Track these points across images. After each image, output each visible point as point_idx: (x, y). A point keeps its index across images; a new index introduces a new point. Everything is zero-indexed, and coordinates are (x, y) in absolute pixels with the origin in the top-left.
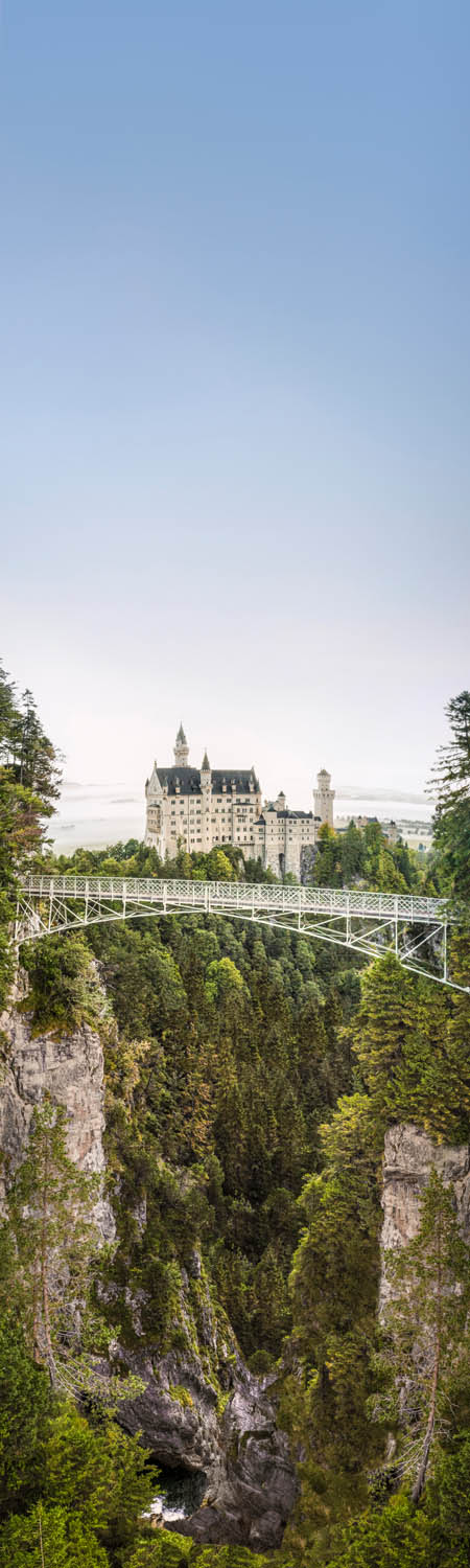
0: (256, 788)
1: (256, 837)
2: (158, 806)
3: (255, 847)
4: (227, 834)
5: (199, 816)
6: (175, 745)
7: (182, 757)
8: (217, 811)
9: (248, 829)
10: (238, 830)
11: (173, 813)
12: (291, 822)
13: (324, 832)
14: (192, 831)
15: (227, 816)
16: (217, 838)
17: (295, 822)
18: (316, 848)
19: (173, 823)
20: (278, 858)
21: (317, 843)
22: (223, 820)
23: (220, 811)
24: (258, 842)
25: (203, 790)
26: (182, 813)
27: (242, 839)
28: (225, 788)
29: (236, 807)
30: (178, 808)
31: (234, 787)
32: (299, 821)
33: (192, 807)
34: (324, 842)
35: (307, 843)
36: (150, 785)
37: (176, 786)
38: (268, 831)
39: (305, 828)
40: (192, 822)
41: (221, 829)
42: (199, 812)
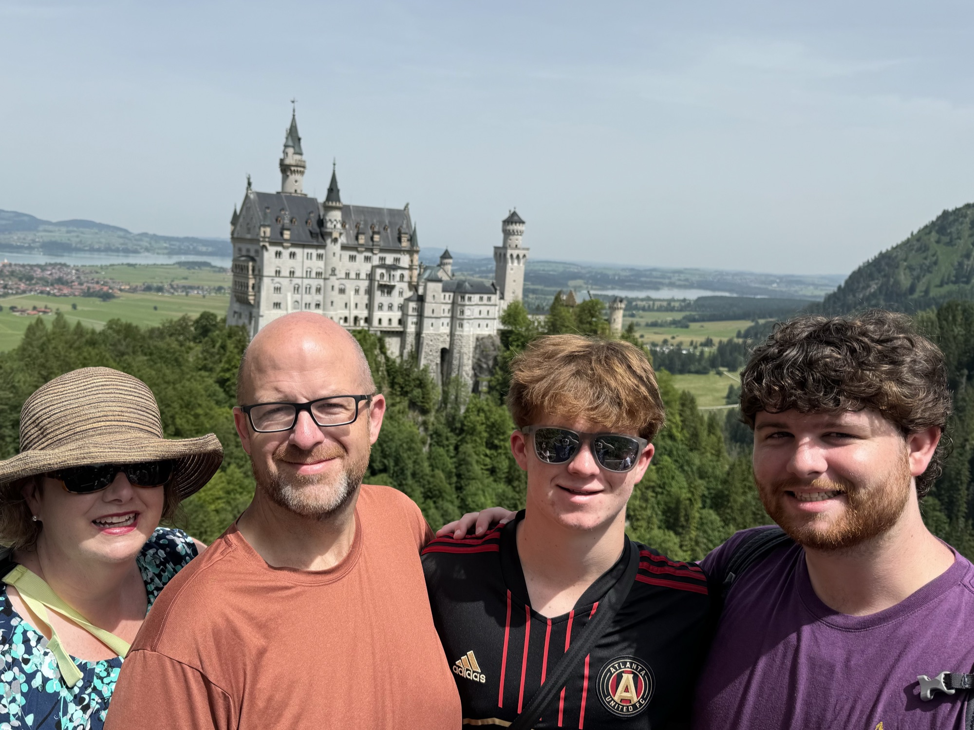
0: (412, 239)
2: (253, 259)
3: (406, 337)
5: (320, 281)
6: (282, 156)
7: (292, 177)
8: (347, 275)
9: (395, 307)
10: (381, 307)
11: (278, 273)
12: (462, 299)
13: (511, 316)
14: (307, 306)
15: (364, 285)
16: (346, 319)
17: (470, 299)
18: (498, 341)
19: (278, 289)
20: (439, 354)
21: (499, 333)
22: (357, 291)
23: (353, 275)
24: (411, 329)
25: (329, 241)
26: (292, 273)
27: (385, 323)
28: (363, 240)
29: (379, 271)
30: (286, 263)
31: (377, 238)
32: (476, 298)
33: (308, 263)
34: (511, 332)
35: (485, 332)
36: (241, 220)
37: (283, 229)
38: (427, 312)
39: (484, 309)
40: (308, 290)
41: (352, 305)
42: (319, 275)
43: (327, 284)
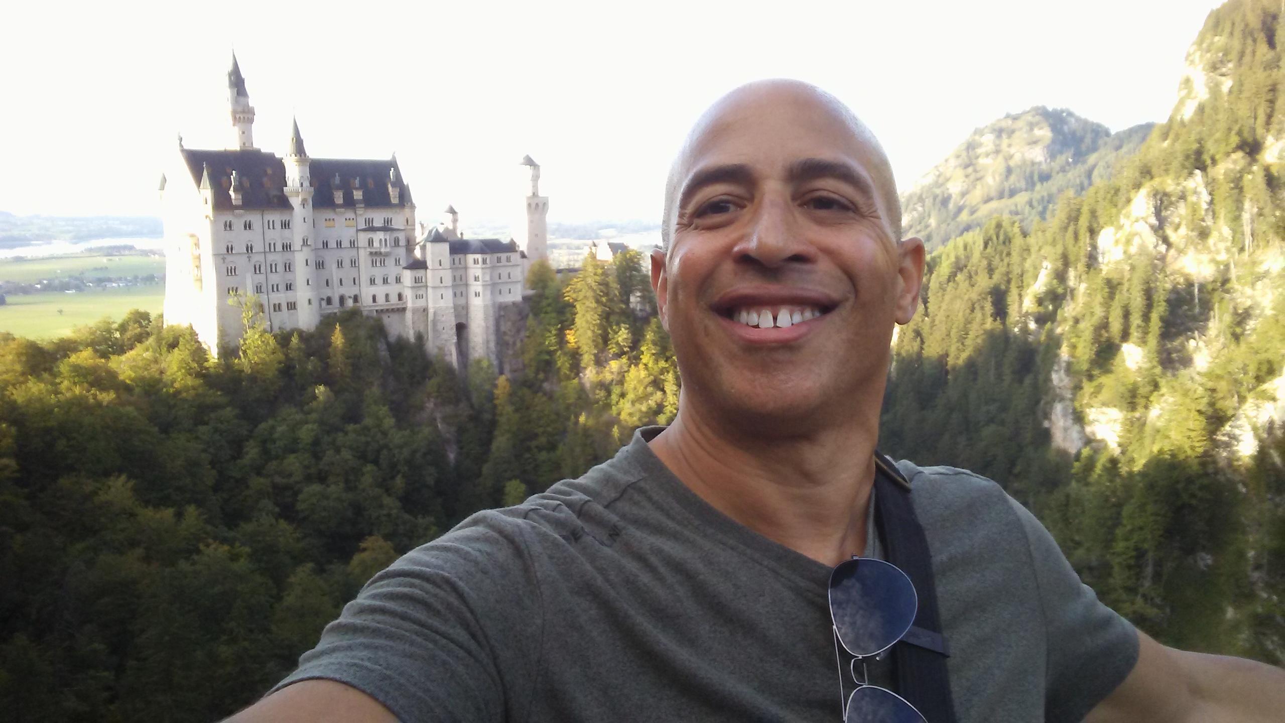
1: (408, 294)
3: (409, 315)
4: (349, 291)
5: (287, 255)
7: (241, 127)
9: (393, 279)
12: (476, 262)
14: (275, 288)
15: (347, 256)
16: (328, 300)
17: (483, 262)
18: (524, 307)
19: (232, 271)
20: (453, 330)
21: (526, 299)
24: (413, 303)
25: (295, 202)
27: (381, 300)
28: (339, 197)
29: (366, 236)
30: (240, 236)
31: (358, 195)
32: (490, 258)
33: (270, 234)
34: (540, 296)
35: (508, 299)
37: (233, 192)
38: (432, 281)
39: (504, 272)
41: (336, 281)
42: (287, 247)
43: (300, 258)
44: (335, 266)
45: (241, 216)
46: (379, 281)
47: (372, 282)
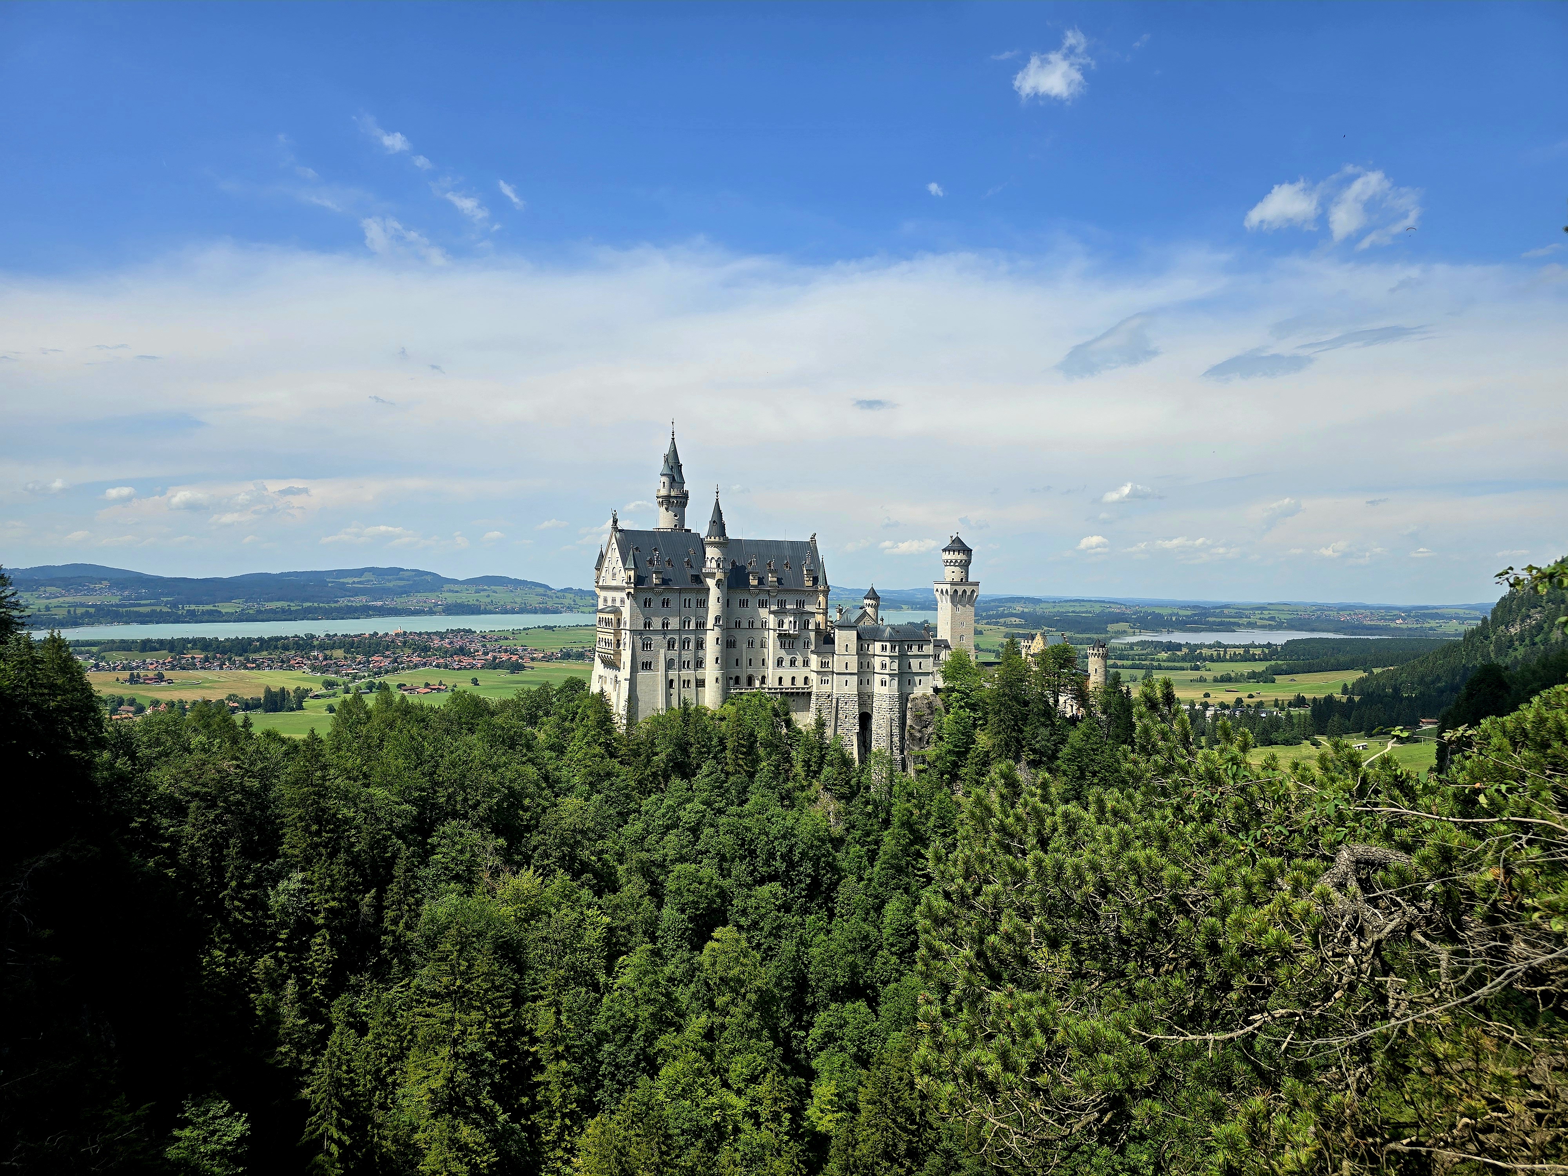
0: (819, 580)
1: (813, 677)
2: (618, 610)
3: (813, 698)
4: (757, 671)
6: (660, 486)
7: (674, 510)
8: (738, 623)
9: (800, 662)
10: (780, 664)
11: (647, 625)
13: (956, 668)
14: (686, 665)
15: (758, 636)
16: (737, 679)
19: (647, 646)
20: (856, 721)
21: (937, 691)
22: (751, 643)
23: (744, 624)
24: (818, 687)
25: (711, 583)
26: (666, 625)
27: (787, 683)
28: (754, 579)
30: (657, 616)
31: (774, 577)
32: (902, 647)
33: (686, 612)
34: (954, 690)
35: (918, 690)
36: (606, 564)
37: (654, 572)
38: (840, 667)
39: (915, 661)
40: (687, 644)
41: (745, 662)
42: (701, 625)
43: (711, 638)
44: (745, 646)
45: (661, 594)
46: (786, 663)
47: (780, 662)
